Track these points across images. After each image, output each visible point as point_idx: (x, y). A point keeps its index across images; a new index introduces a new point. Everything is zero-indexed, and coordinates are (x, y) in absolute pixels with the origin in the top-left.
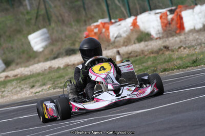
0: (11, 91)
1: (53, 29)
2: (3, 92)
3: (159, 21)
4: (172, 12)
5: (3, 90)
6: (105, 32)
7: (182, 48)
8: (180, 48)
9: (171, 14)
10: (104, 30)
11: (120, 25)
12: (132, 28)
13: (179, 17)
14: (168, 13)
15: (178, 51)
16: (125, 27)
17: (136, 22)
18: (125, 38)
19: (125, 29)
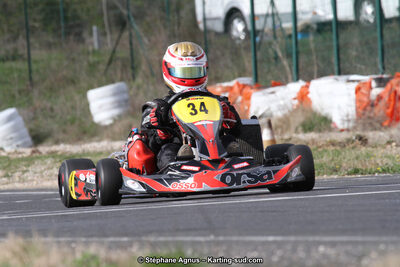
0: (41, 172)
1: (138, 88)
2: (24, 172)
3: (353, 95)
4: (381, 82)
5: (25, 169)
6: (242, 102)
7: (394, 144)
8: (389, 143)
9: (379, 86)
10: (240, 99)
11: (273, 93)
12: (296, 102)
13: (393, 94)
14: (374, 84)
15: (385, 148)
16: (283, 99)
17: (308, 93)
18: (280, 120)
19: (282, 103)
